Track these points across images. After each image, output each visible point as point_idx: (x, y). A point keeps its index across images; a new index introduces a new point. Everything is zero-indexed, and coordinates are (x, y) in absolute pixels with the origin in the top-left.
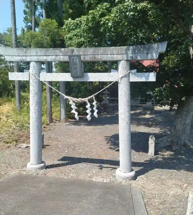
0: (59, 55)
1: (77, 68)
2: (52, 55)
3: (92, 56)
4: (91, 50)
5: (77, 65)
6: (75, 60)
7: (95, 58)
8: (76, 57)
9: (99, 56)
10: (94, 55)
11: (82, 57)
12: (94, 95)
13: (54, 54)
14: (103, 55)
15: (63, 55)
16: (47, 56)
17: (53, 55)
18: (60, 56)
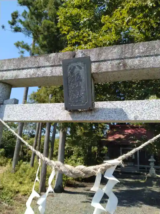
0: (43, 67)
1: (79, 87)
2: (30, 66)
3: (118, 61)
4: (116, 50)
5: (81, 80)
6: (77, 69)
7: (125, 65)
8: (80, 64)
9: (136, 61)
10: (122, 59)
11: (94, 66)
12: (124, 156)
13: (34, 65)
14: (145, 56)
15: (53, 64)
16: (20, 69)
17: (31, 68)
18: (46, 68)
